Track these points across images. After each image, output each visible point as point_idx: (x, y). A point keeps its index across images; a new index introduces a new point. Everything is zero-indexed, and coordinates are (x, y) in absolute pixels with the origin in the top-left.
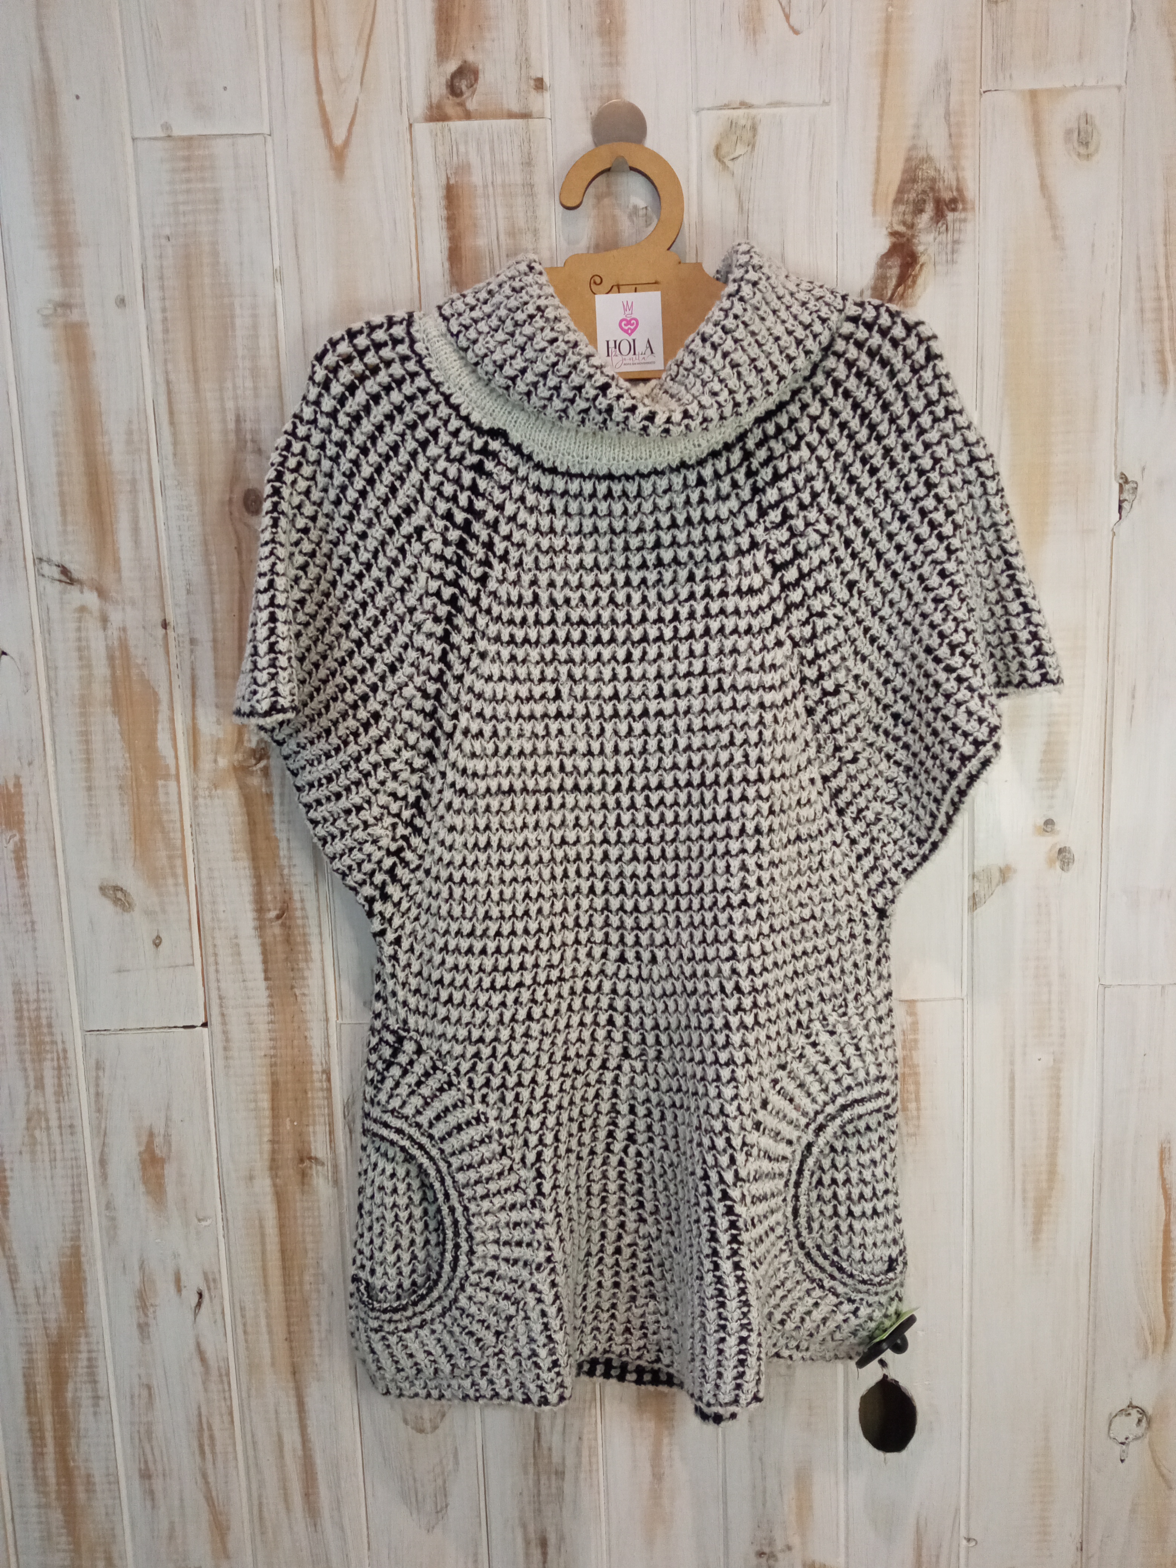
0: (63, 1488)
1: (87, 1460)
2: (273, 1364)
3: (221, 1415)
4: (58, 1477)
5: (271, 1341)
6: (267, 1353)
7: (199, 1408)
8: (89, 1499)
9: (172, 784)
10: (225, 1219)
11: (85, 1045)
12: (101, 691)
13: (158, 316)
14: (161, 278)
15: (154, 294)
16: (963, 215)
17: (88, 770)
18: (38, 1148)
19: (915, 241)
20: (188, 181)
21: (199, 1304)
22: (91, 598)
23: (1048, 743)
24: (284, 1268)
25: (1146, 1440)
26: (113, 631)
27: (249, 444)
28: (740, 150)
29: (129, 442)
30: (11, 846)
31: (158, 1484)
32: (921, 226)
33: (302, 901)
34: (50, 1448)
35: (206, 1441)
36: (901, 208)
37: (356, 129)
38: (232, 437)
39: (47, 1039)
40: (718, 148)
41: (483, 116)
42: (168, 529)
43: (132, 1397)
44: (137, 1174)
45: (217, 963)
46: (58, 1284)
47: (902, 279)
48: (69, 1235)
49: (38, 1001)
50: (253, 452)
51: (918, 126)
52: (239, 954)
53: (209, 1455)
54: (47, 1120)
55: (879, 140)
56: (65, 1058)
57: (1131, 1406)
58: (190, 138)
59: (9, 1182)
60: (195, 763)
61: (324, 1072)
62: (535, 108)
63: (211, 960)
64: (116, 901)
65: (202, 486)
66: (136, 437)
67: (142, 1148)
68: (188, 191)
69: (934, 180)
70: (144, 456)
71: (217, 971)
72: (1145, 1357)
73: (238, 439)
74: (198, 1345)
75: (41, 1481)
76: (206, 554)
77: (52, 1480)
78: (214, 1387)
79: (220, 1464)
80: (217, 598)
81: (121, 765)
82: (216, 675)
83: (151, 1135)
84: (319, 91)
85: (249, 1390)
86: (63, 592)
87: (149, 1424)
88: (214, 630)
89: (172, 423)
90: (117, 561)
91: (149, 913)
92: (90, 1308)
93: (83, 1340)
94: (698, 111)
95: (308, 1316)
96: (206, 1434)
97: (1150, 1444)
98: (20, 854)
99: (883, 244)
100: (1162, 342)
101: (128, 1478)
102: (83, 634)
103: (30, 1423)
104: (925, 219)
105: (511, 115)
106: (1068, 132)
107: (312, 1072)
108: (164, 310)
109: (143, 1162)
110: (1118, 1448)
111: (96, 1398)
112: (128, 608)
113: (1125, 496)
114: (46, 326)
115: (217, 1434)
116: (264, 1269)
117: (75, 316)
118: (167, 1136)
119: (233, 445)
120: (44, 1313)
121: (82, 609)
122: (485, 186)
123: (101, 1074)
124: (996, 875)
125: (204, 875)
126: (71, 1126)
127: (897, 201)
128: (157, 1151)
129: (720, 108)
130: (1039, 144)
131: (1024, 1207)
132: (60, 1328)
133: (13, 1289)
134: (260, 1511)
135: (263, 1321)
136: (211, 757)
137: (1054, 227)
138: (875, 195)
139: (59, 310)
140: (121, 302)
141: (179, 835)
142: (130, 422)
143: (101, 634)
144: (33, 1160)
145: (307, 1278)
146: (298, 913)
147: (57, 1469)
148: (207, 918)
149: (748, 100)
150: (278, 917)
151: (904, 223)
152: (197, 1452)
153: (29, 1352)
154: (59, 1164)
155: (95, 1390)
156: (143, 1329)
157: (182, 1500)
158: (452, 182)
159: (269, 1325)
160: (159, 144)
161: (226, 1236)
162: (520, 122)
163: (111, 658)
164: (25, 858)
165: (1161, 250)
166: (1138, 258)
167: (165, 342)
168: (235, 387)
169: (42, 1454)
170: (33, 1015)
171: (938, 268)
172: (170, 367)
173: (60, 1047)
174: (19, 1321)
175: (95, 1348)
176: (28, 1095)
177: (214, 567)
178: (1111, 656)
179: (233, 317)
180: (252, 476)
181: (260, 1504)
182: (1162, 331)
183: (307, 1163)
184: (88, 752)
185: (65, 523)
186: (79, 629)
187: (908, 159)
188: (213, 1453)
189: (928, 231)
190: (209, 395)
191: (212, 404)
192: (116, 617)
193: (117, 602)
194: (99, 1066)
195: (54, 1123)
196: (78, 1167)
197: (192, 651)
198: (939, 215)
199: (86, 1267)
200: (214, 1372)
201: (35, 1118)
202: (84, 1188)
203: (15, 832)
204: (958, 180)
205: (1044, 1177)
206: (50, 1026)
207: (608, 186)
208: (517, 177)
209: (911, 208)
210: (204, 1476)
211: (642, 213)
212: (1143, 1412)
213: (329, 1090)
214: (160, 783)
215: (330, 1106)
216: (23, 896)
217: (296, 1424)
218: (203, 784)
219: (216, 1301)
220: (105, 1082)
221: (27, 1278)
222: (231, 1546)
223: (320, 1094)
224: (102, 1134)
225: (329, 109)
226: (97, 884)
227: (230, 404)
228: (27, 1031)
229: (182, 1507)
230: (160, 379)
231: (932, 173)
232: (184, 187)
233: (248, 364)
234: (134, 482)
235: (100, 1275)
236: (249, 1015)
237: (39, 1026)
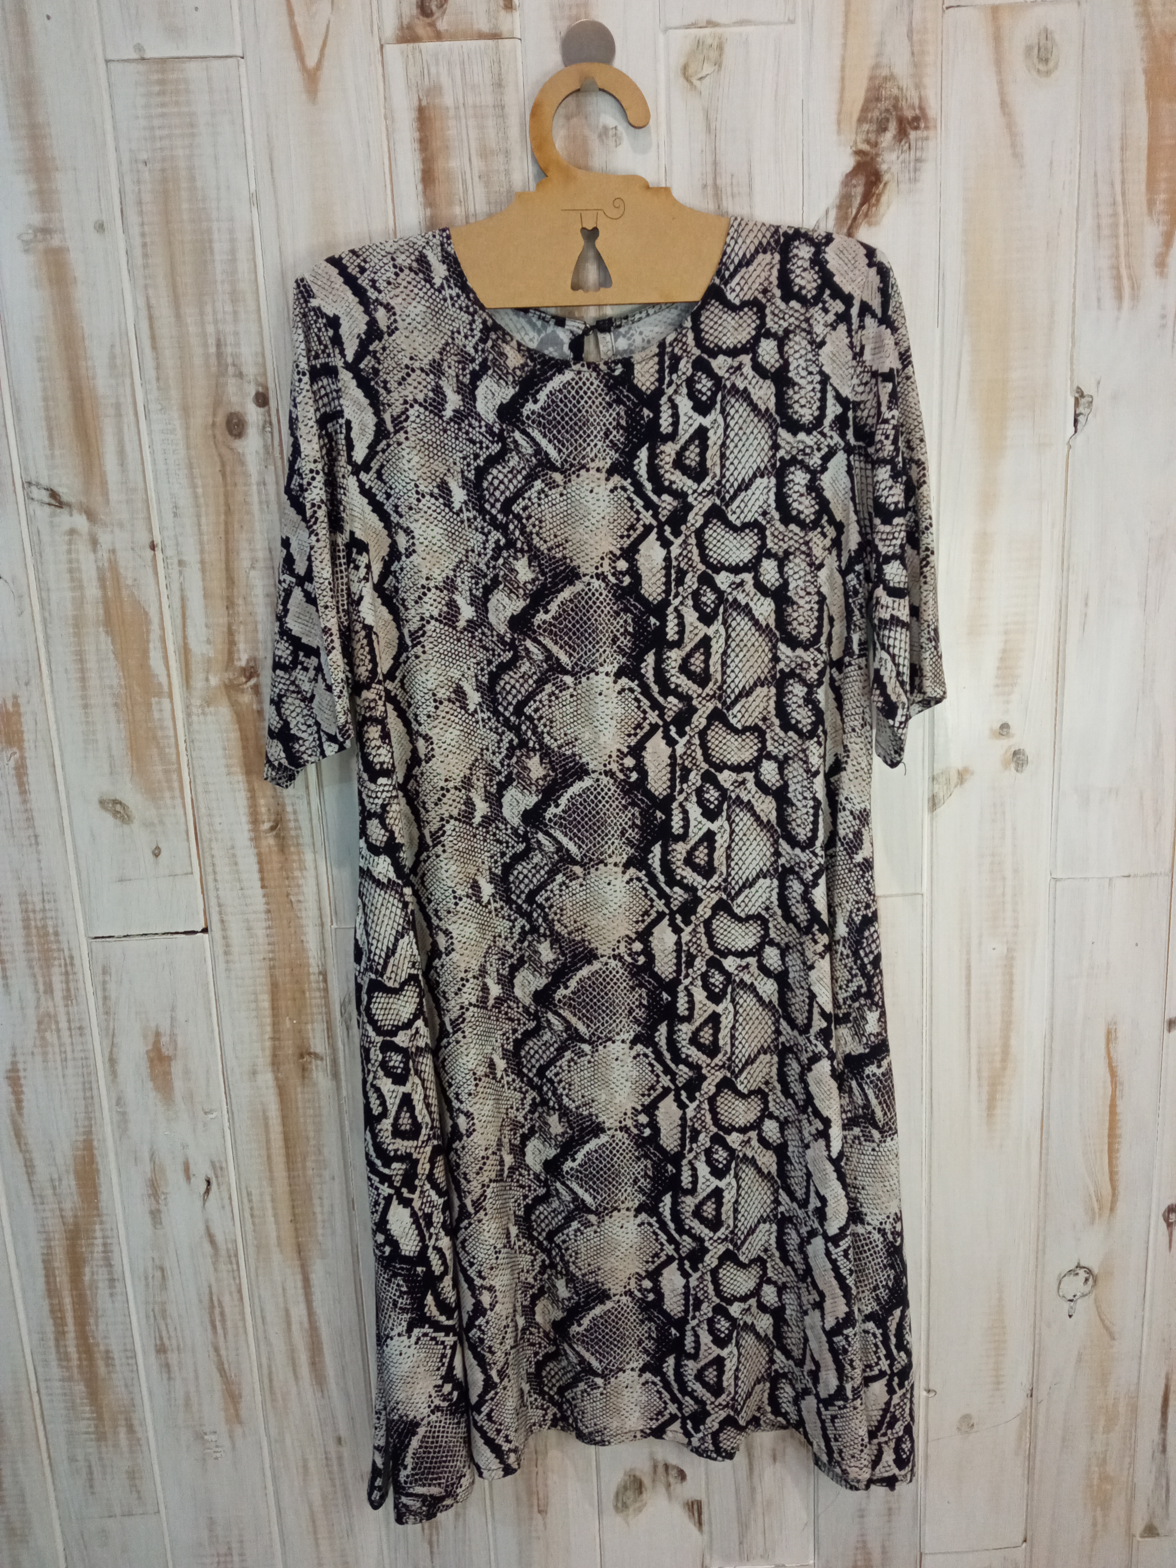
0: (85, 1363)
1: (105, 1337)
2: (279, 1245)
3: (231, 1293)
4: (79, 1352)
5: (277, 1222)
6: (274, 1235)
7: (210, 1287)
8: (109, 1373)
9: (166, 701)
10: (230, 1112)
11: (90, 952)
12: (93, 611)
13: (137, 241)
14: (140, 203)
15: (133, 218)
16: (925, 133)
17: (84, 688)
18: (50, 1049)
19: (879, 159)
20: (163, 105)
21: (208, 1191)
22: (80, 521)
23: (1004, 651)
24: (288, 1155)
25: (1092, 1296)
26: (103, 553)
27: (231, 370)
28: (708, 69)
29: (113, 366)
30: (12, 763)
31: (173, 1358)
32: (884, 145)
33: (295, 812)
34: (71, 1327)
35: (218, 1318)
36: (866, 127)
37: (327, 51)
38: (213, 361)
39: (54, 946)
40: (685, 68)
41: (453, 37)
42: (152, 453)
43: (146, 1278)
44: (145, 1071)
45: (215, 873)
46: (72, 1176)
47: (867, 197)
48: (81, 1130)
49: (44, 910)
50: (235, 376)
51: (882, 44)
52: (236, 864)
53: (220, 1331)
54: (57, 1023)
55: (843, 59)
56: (72, 964)
57: (1079, 1266)
58: (164, 60)
59: (23, 1081)
60: (187, 682)
61: (320, 973)
62: (505, 29)
63: (209, 869)
64: (115, 814)
65: (186, 411)
66: (118, 361)
67: (150, 1047)
68: (163, 115)
69: (896, 99)
70: (128, 381)
71: (216, 880)
72: (1092, 1222)
73: (219, 364)
74: (208, 1228)
75: (63, 1357)
76: (191, 477)
77: (75, 1356)
78: (223, 1267)
79: (230, 1336)
80: (203, 520)
81: (115, 682)
82: (205, 596)
83: (158, 1034)
84: (291, 13)
85: (257, 1269)
86: (53, 515)
87: (164, 1303)
88: (202, 552)
89: (154, 347)
90: (104, 484)
91: (148, 825)
92: (104, 1196)
93: (97, 1227)
94: (666, 30)
95: (311, 1199)
96: (217, 1311)
97: (1096, 1300)
98: (21, 771)
99: (848, 163)
100: (1117, 257)
101: (144, 1352)
102: (73, 556)
103: (51, 1305)
104: (888, 137)
105: (481, 36)
106: (1029, 49)
107: (309, 974)
108: (143, 235)
109: (151, 1060)
110: (1066, 1305)
111: (112, 1280)
112: (117, 530)
113: (1081, 409)
114: (26, 251)
115: (227, 1310)
116: (269, 1157)
117: (56, 241)
118: (173, 1035)
119: (214, 369)
120: (60, 1203)
121: (72, 532)
122: (457, 108)
123: (107, 978)
124: (954, 778)
125: (200, 789)
126: (80, 1028)
127: (861, 120)
128: (164, 1050)
129: (688, 27)
130: (999, 62)
131: (980, 1086)
132: (76, 1216)
133: (30, 1182)
134: (271, 1381)
135: (269, 1205)
136: (202, 676)
137: (1013, 145)
138: (840, 113)
139: (40, 236)
140: (100, 227)
141: (173, 750)
142: (113, 346)
143: (92, 556)
144: (45, 1061)
145: (309, 1164)
146: (292, 825)
147: (77, 1346)
148: (204, 829)
149: (715, 19)
150: (273, 828)
151: (868, 142)
152: (209, 1327)
153: (48, 1240)
154: (70, 1063)
155: (110, 1273)
156: (156, 1215)
157: (196, 1371)
158: (424, 103)
159: (274, 1208)
160: (132, 67)
161: (232, 1127)
162: (490, 42)
163: (102, 580)
164: (26, 774)
165: (1117, 166)
166: (1095, 175)
167: (146, 266)
168: (215, 313)
169: (64, 1333)
170: (39, 924)
171: (902, 186)
172: (151, 292)
173: (67, 953)
174: (36, 1211)
175: (109, 1233)
176: (39, 999)
177: (200, 491)
178: (1065, 566)
179: (211, 241)
180: (234, 399)
181: (270, 1374)
182: (1117, 247)
183: (307, 1058)
184: (82, 670)
185: (52, 446)
186: (69, 552)
187: (872, 78)
188: (224, 1328)
189: (893, 150)
190: (189, 320)
191: (192, 329)
192: (105, 538)
193: (105, 524)
194: (105, 971)
195: (63, 1025)
196: (88, 1066)
197: (181, 573)
198: (902, 134)
199: (99, 1159)
200: (223, 1252)
201: (45, 1021)
202: (94, 1086)
203: (15, 749)
204: (920, 98)
205: (998, 1058)
206: (56, 934)
207: (578, 106)
208: (488, 99)
209: (874, 127)
210: (217, 1350)
211: (611, 133)
212: (1089, 1271)
213: (326, 990)
214: (154, 700)
215: (327, 1005)
216: (26, 811)
217: (302, 1299)
218: (196, 702)
219: (224, 1188)
220: (112, 986)
221: (42, 1171)
222: (244, 1413)
223: (317, 994)
224: (110, 1035)
225: (300, 30)
226: (95, 799)
227: (210, 329)
228: (35, 940)
229: (197, 1378)
230: (141, 302)
231: (895, 91)
232: (159, 110)
233: (227, 287)
234: (118, 406)
235: (113, 1166)
236: (247, 921)
237: (47, 934)
